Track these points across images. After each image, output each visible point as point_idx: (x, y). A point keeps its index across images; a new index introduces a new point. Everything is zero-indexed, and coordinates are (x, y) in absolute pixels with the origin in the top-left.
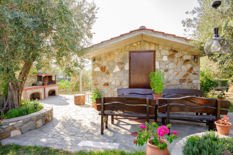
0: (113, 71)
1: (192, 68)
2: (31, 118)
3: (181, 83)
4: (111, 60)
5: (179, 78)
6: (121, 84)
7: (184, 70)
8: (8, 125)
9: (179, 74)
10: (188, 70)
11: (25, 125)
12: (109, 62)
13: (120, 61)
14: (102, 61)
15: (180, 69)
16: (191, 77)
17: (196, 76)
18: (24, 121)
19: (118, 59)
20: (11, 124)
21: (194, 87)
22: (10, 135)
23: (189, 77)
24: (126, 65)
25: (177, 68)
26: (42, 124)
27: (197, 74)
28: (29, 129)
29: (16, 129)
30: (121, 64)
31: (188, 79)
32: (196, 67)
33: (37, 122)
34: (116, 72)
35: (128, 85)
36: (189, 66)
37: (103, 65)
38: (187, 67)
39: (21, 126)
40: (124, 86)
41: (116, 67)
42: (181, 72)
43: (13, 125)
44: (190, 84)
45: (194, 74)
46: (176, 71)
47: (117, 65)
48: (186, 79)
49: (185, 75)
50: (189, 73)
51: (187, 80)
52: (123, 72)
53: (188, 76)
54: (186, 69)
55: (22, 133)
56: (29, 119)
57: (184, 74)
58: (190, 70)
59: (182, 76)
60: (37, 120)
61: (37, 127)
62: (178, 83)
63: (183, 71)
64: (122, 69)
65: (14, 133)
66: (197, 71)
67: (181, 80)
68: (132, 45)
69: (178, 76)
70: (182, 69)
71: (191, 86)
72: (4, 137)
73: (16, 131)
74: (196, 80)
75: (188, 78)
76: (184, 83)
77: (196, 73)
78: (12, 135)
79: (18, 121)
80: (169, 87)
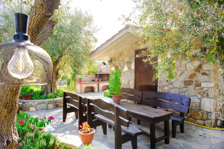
0: (123, 70)
1: (200, 66)
2: (44, 102)
3: (187, 86)
4: (122, 60)
5: (183, 80)
6: (128, 83)
7: (190, 68)
8: (29, 103)
9: (184, 74)
10: (196, 68)
11: (39, 106)
12: (120, 62)
13: (128, 60)
14: (116, 61)
15: (185, 67)
16: (199, 78)
17: (206, 77)
18: (38, 103)
19: (127, 59)
20: (30, 103)
21: (203, 92)
22: (29, 110)
23: (197, 78)
24: (133, 64)
25: (182, 67)
26: (53, 107)
27: (208, 75)
28: (41, 108)
29: (33, 107)
30: (129, 63)
31: (195, 81)
32: (206, 65)
33: (48, 105)
34: (125, 71)
35: (134, 84)
36: (197, 63)
37: (116, 65)
38: (194, 65)
39: (36, 105)
40: (131, 85)
41: (125, 66)
42: (186, 72)
43: (31, 104)
44: (197, 88)
45: (203, 74)
46: (180, 71)
47: (125, 64)
48: (192, 81)
49: (191, 75)
50: (197, 73)
51: (194, 83)
52: (130, 71)
53: (195, 76)
54: (193, 68)
55: (37, 110)
56: (42, 102)
57: (190, 73)
58: (198, 68)
59: (188, 77)
60: (48, 104)
61: (48, 108)
62: (183, 86)
63: (188, 69)
64: (129, 68)
65: (32, 109)
66: (208, 70)
67: (186, 81)
68: (137, 44)
69: (182, 76)
70: (187, 67)
71: (200, 90)
72: (26, 110)
73: (33, 108)
74: (206, 83)
75: (194, 79)
76: (190, 86)
77: (207, 72)
78: (30, 110)
79: (35, 102)
80: (172, 90)
